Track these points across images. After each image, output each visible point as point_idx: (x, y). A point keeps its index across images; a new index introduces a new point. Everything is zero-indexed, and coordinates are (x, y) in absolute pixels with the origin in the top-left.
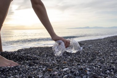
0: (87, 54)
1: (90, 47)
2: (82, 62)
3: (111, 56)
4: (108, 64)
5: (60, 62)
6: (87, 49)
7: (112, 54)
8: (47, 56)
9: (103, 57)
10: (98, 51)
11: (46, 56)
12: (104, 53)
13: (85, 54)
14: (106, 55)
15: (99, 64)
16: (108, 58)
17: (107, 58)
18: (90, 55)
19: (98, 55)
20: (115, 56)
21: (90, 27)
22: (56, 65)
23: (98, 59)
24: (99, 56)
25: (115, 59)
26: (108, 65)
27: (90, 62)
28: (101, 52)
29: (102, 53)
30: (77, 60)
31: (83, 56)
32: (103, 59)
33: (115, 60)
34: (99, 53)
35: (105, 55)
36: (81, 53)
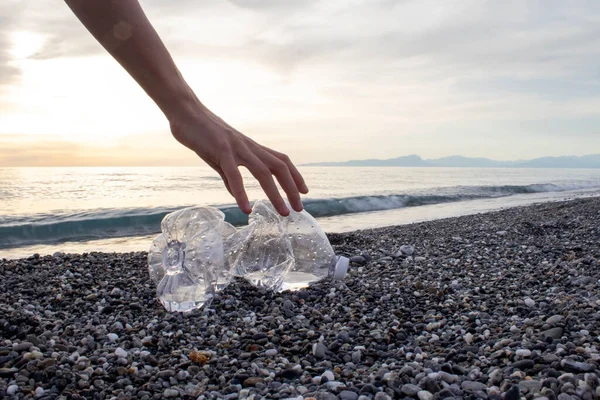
0: (370, 300)
1: (404, 256)
2: (320, 359)
3: (523, 312)
4: (493, 373)
5: (167, 349)
6: (383, 268)
7: (529, 301)
8: (107, 311)
9: (472, 320)
10: (447, 280)
11: (101, 308)
12: (482, 291)
13: (360, 302)
14: (491, 307)
15: (433, 375)
16: (499, 330)
17: (494, 328)
18: (386, 309)
19: (439, 309)
20: (548, 312)
21: (424, 158)
22: (130, 374)
23: (435, 337)
24: (445, 313)
25: (548, 333)
26: (497, 384)
27: (376, 358)
28: (464, 286)
29: (465, 295)
30: (289, 344)
31: (341, 310)
32: (468, 337)
33: (549, 340)
34: (451, 291)
35: (484, 307)
36: (332, 294)
